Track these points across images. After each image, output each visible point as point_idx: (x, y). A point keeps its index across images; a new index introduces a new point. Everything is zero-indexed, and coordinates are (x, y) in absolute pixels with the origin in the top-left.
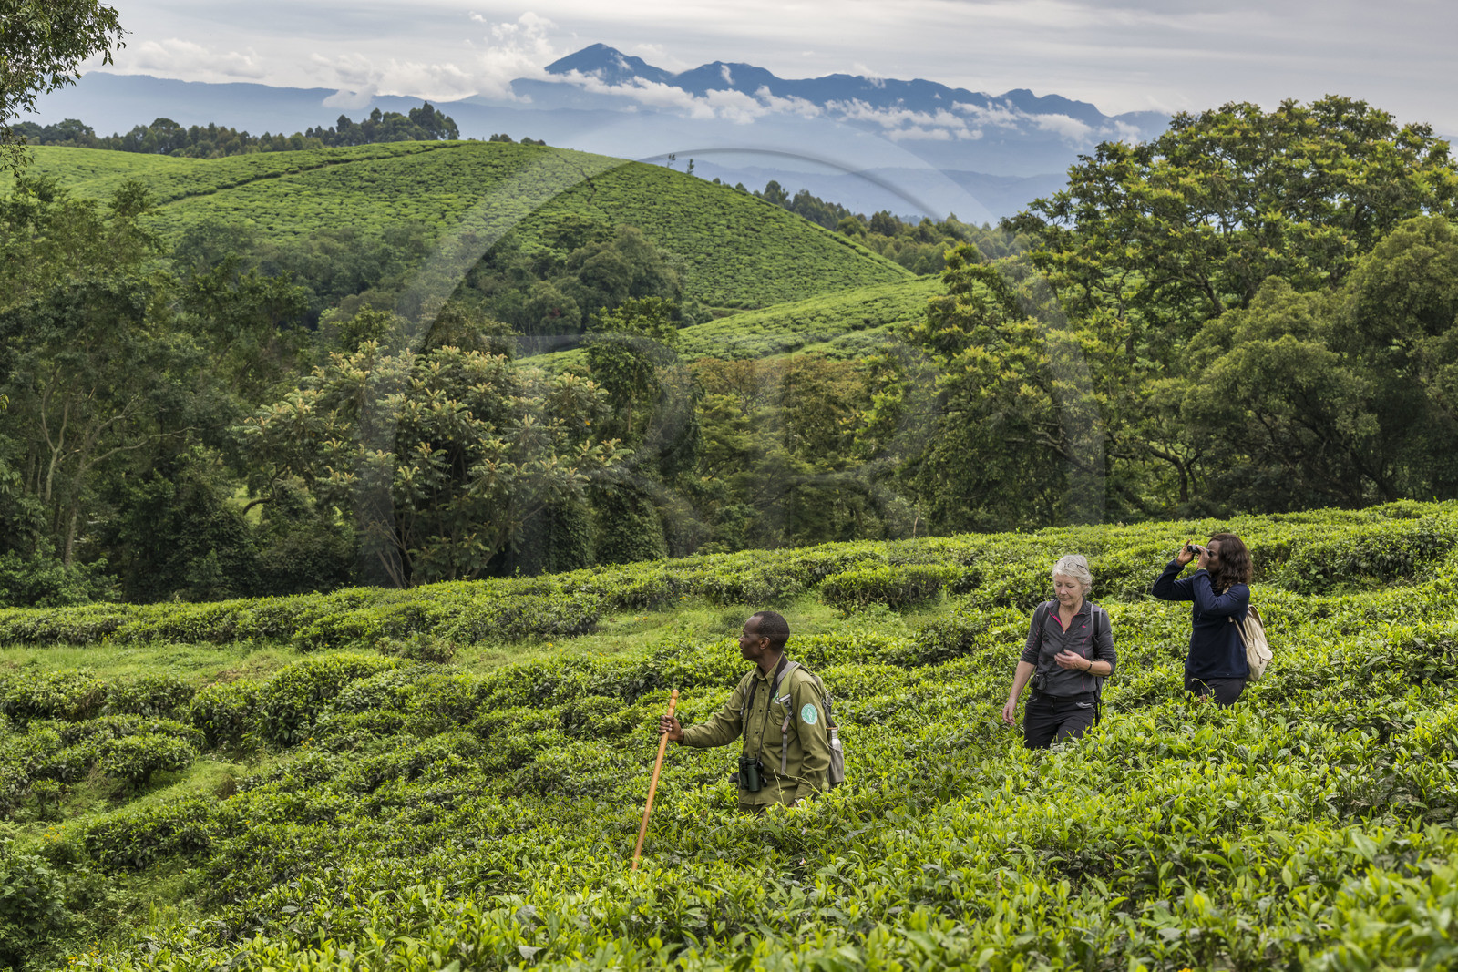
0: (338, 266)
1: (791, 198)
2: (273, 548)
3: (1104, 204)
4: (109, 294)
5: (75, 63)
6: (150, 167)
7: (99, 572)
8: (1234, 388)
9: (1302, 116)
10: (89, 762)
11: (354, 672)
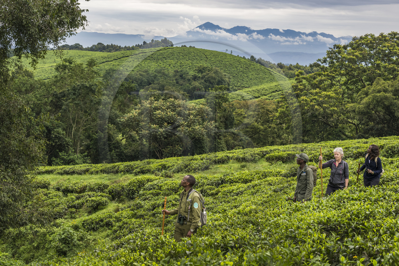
0: (144, 79)
1: (257, 60)
2: (128, 150)
3: (335, 60)
4: (87, 87)
5: (76, 30)
6: (97, 55)
7: (85, 156)
8: (369, 106)
9: (386, 37)
10: (83, 204)
11: (148, 180)
